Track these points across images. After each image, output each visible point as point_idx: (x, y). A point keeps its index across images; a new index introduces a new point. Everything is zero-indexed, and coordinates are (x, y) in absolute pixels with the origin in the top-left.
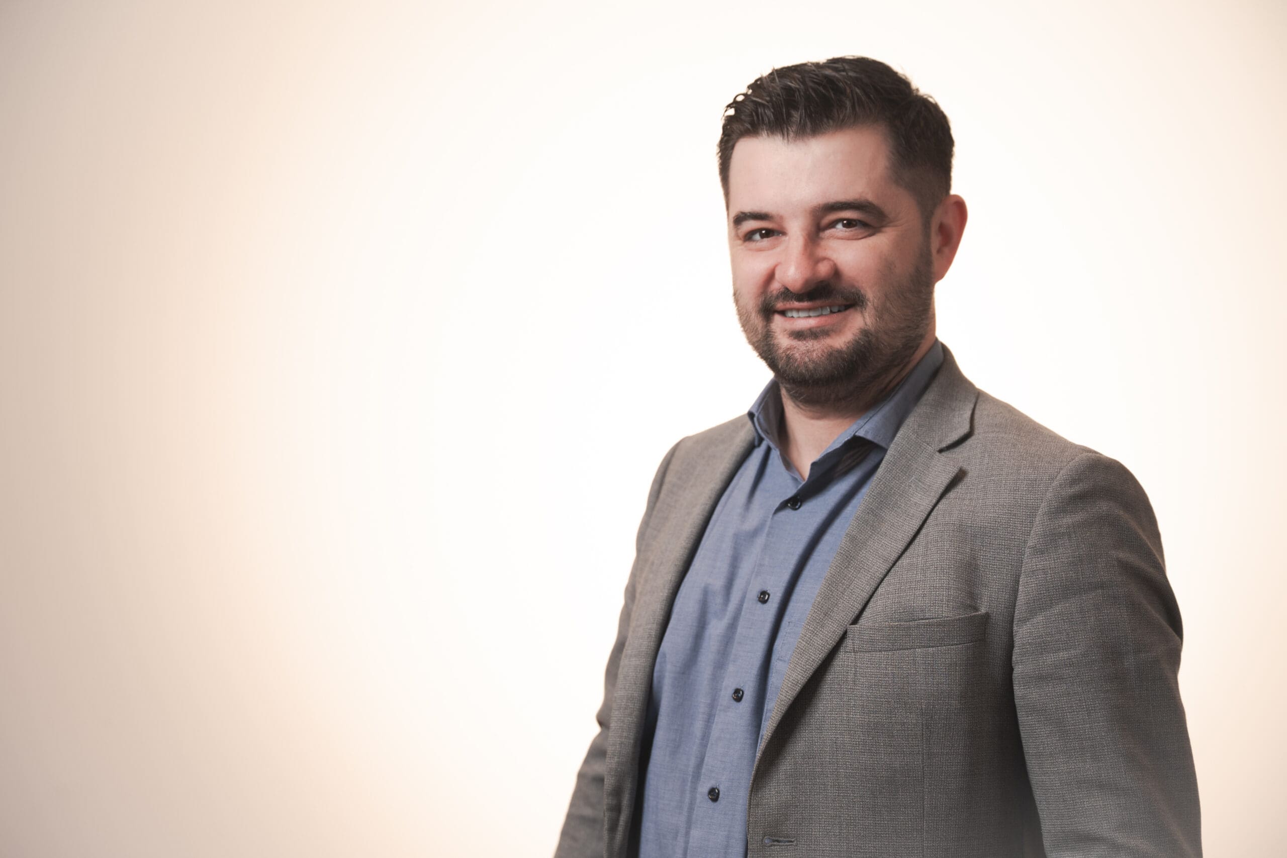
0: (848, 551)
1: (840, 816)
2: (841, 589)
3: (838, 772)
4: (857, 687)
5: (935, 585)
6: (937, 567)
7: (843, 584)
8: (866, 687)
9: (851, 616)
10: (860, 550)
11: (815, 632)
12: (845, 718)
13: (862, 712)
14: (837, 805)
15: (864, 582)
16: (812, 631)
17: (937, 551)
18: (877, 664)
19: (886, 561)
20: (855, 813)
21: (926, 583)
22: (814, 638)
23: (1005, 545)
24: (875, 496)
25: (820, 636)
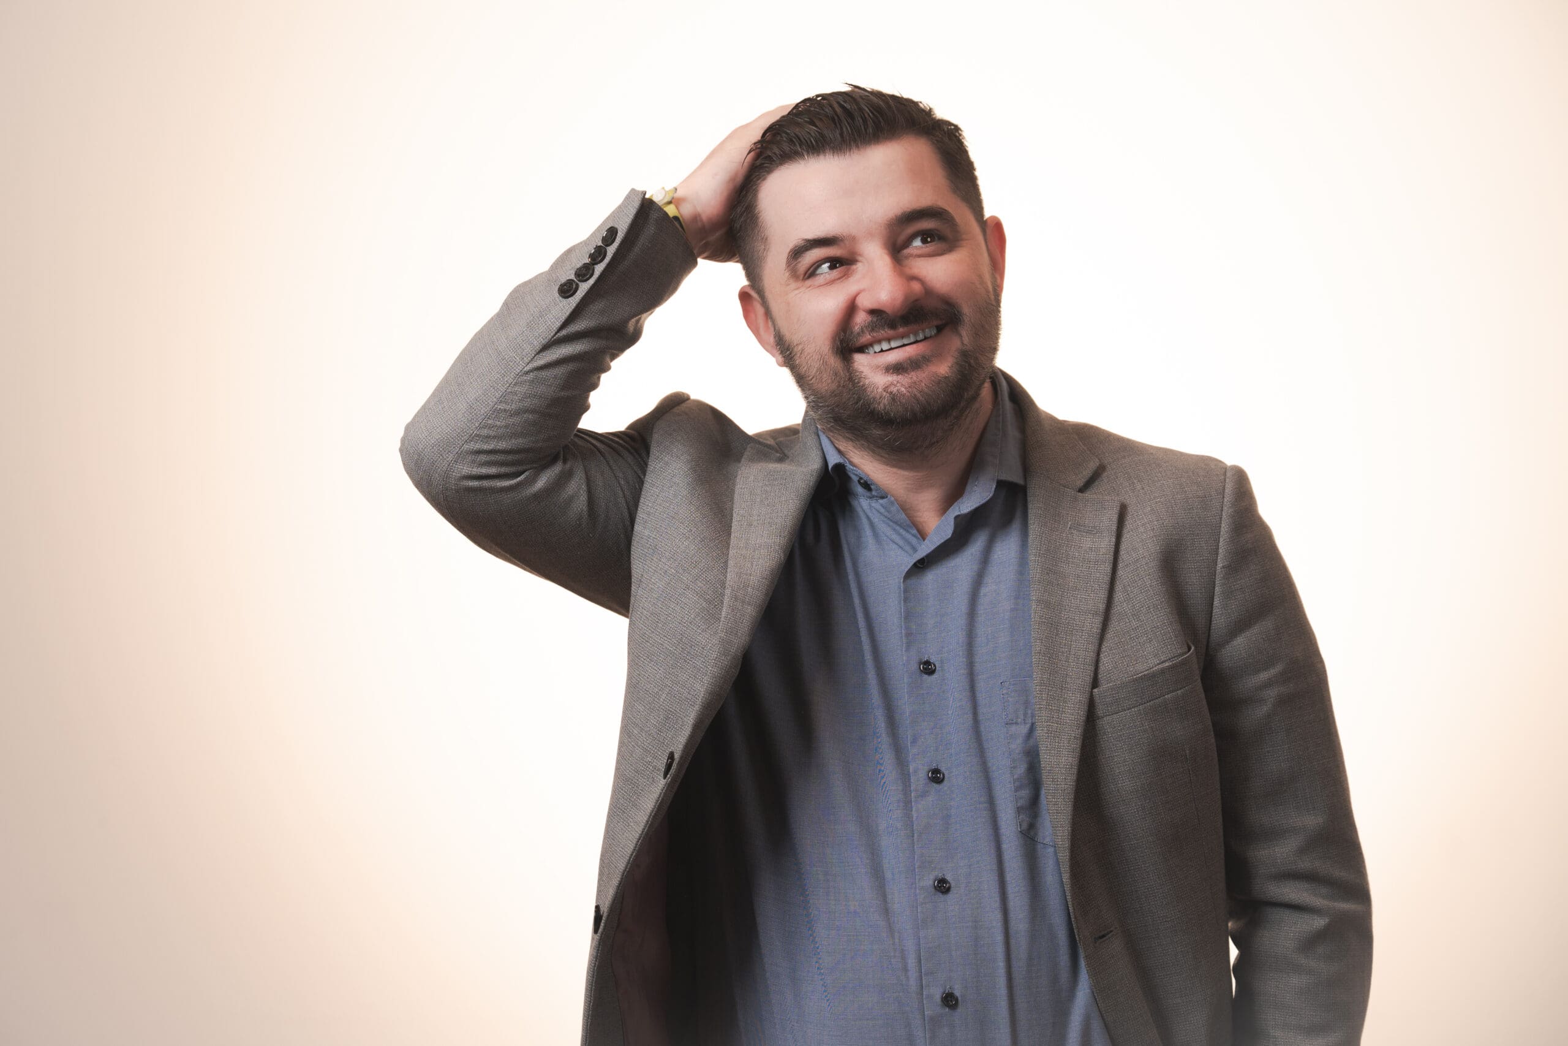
0: (1050, 618)
1: (1136, 891)
2: (1063, 658)
3: (1121, 847)
4: (1117, 754)
5: (1155, 625)
6: (1149, 607)
7: (1063, 652)
8: (1126, 750)
9: (1089, 679)
10: (1060, 613)
11: (1061, 709)
12: (1114, 789)
13: (1131, 778)
14: (1130, 880)
15: (1083, 642)
16: (1057, 710)
17: (1141, 591)
18: (1130, 723)
19: (1096, 614)
20: (1151, 884)
21: (1145, 627)
22: (1063, 715)
23: (1195, 568)
24: (1044, 554)
25: (1068, 712)
